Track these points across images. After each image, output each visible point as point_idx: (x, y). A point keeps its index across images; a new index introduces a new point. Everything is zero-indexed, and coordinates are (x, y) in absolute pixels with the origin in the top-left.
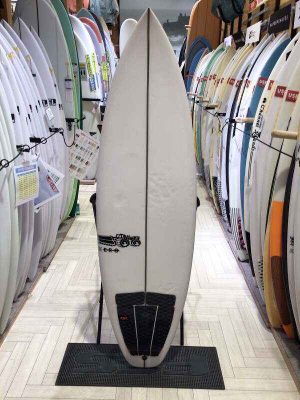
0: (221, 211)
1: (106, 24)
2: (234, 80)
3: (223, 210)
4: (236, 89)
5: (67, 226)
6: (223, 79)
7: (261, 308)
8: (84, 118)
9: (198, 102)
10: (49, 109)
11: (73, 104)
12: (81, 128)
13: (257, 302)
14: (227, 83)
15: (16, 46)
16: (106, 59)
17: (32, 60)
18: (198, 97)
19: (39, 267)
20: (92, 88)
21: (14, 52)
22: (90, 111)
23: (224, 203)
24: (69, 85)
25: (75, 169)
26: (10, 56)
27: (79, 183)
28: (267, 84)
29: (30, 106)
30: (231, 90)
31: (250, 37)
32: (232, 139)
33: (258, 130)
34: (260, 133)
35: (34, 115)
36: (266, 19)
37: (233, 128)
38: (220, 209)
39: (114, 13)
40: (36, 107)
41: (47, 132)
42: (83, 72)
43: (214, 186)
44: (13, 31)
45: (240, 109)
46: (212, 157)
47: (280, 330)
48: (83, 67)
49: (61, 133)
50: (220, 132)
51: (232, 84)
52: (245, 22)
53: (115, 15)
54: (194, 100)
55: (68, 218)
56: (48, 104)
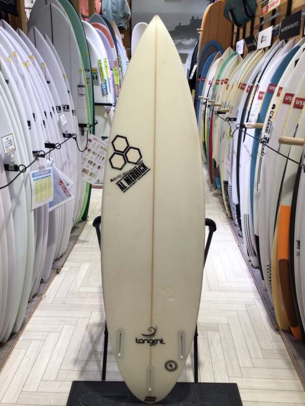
0: (231, 215)
1: (118, 28)
2: (245, 85)
3: (234, 214)
4: (247, 94)
5: (79, 229)
7: (270, 310)
8: (97, 123)
9: (209, 106)
10: (63, 115)
11: (86, 109)
12: (94, 133)
13: (266, 305)
15: (31, 54)
16: (118, 63)
17: (46, 67)
18: (209, 102)
19: (52, 269)
20: (104, 93)
21: (29, 60)
22: (102, 115)
23: (235, 207)
24: (82, 91)
25: (87, 174)
26: (26, 64)
27: (91, 186)
28: (277, 89)
29: (45, 112)
30: (242, 93)
31: (261, 42)
32: (242, 144)
33: (267, 136)
34: (269, 138)
35: (49, 121)
36: (277, 24)
37: (243, 133)
38: (231, 213)
39: (126, 16)
40: (51, 113)
41: (61, 137)
42: (95, 77)
43: (225, 190)
44: (28, 39)
45: (251, 114)
46: (223, 161)
47: (288, 332)
48: (95, 72)
49: (74, 138)
50: (231, 137)
51: (243, 89)
52: (257, 26)
53: (127, 18)
54: (205, 103)
55: (80, 222)
56: (62, 110)
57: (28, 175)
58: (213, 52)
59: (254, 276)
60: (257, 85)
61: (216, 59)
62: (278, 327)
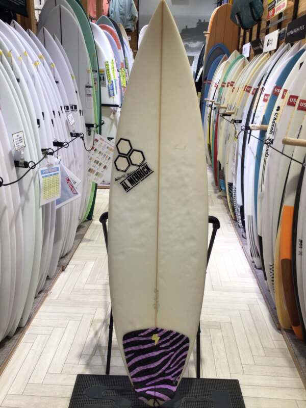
0: (236, 217)
1: (125, 29)
3: (238, 216)
4: (252, 96)
5: (84, 228)
7: (272, 310)
8: (103, 123)
9: (215, 108)
10: (71, 115)
11: (93, 109)
12: (100, 133)
13: (268, 304)
14: (244, 90)
15: (41, 54)
16: (125, 65)
17: (55, 67)
18: (215, 104)
19: (58, 266)
20: (111, 95)
21: (39, 60)
22: (109, 116)
23: (239, 208)
24: (89, 91)
25: (93, 173)
26: (35, 64)
27: (96, 187)
28: (282, 91)
29: (54, 112)
30: (248, 95)
31: (268, 45)
32: (247, 146)
33: (272, 137)
34: (273, 140)
35: (57, 120)
36: (284, 27)
37: (248, 135)
38: (235, 214)
39: (133, 19)
40: (59, 112)
41: (69, 137)
42: (102, 78)
43: (230, 192)
44: (38, 40)
45: (256, 115)
46: (228, 163)
47: (289, 331)
48: (103, 73)
49: (81, 137)
50: (236, 139)
51: (249, 91)
52: (263, 29)
53: (134, 21)
54: (211, 106)
55: (86, 221)
56: (70, 110)
57: (37, 172)
58: (219, 55)
59: (257, 277)
60: (263, 88)
61: (222, 62)
62: (280, 326)
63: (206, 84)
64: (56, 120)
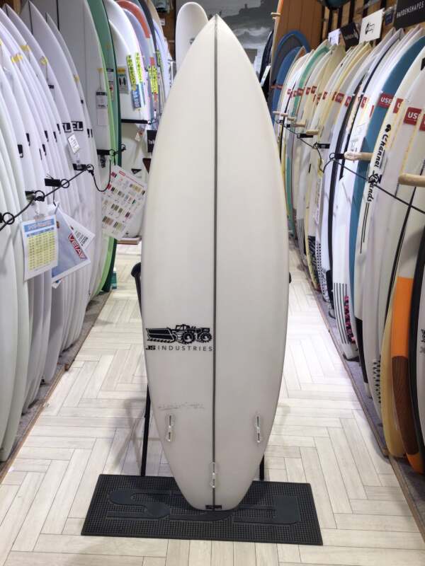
0: (319, 286)
2: (342, 95)
3: (322, 285)
4: (346, 108)
5: (98, 305)
6: (326, 93)
7: (376, 428)
8: (124, 149)
9: (288, 126)
10: (73, 137)
11: (108, 128)
12: (120, 164)
13: (370, 419)
14: (333, 99)
15: (25, 43)
16: (156, 61)
17: (48, 64)
18: (288, 119)
19: (59, 364)
20: (136, 105)
21: (22, 52)
22: (133, 138)
23: (325, 275)
24: (102, 100)
25: (110, 224)
26: (16, 58)
27: (116, 242)
28: (394, 102)
29: (46, 132)
30: (339, 109)
31: (366, 32)
32: (338, 184)
33: (378, 171)
34: (381, 176)
35: (52, 145)
36: (391, 6)
37: (340, 167)
40: (54, 133)
41: (71, 170)
42: (122, 81)
43: (311, 249)
44: (21, 21)
45: (351, 138)
46: (308, 208)
47: (402, 460)
48: (123, 73)
49: (90, 171)
50: (321, 173)
51: (339, 101)
52: (359, 10)
54: (283, 123)
55: (100, 294)
56: (72, 129)
58: (294, 48)
59: (351, 376)
61: (298, 58)
62: (388, 452)
63: (275, 91)
64: (49, 145)
